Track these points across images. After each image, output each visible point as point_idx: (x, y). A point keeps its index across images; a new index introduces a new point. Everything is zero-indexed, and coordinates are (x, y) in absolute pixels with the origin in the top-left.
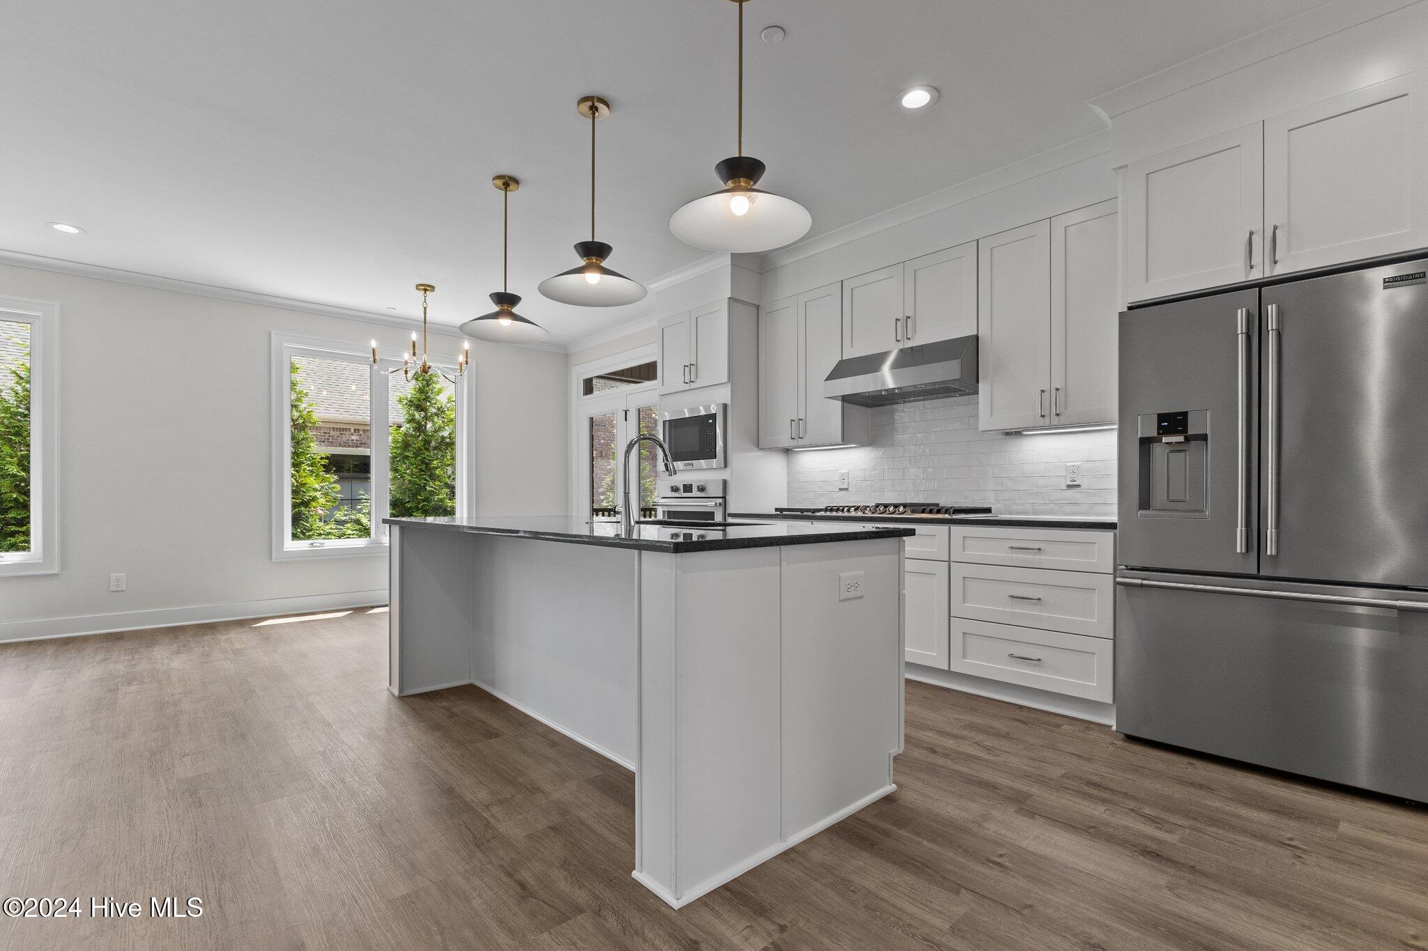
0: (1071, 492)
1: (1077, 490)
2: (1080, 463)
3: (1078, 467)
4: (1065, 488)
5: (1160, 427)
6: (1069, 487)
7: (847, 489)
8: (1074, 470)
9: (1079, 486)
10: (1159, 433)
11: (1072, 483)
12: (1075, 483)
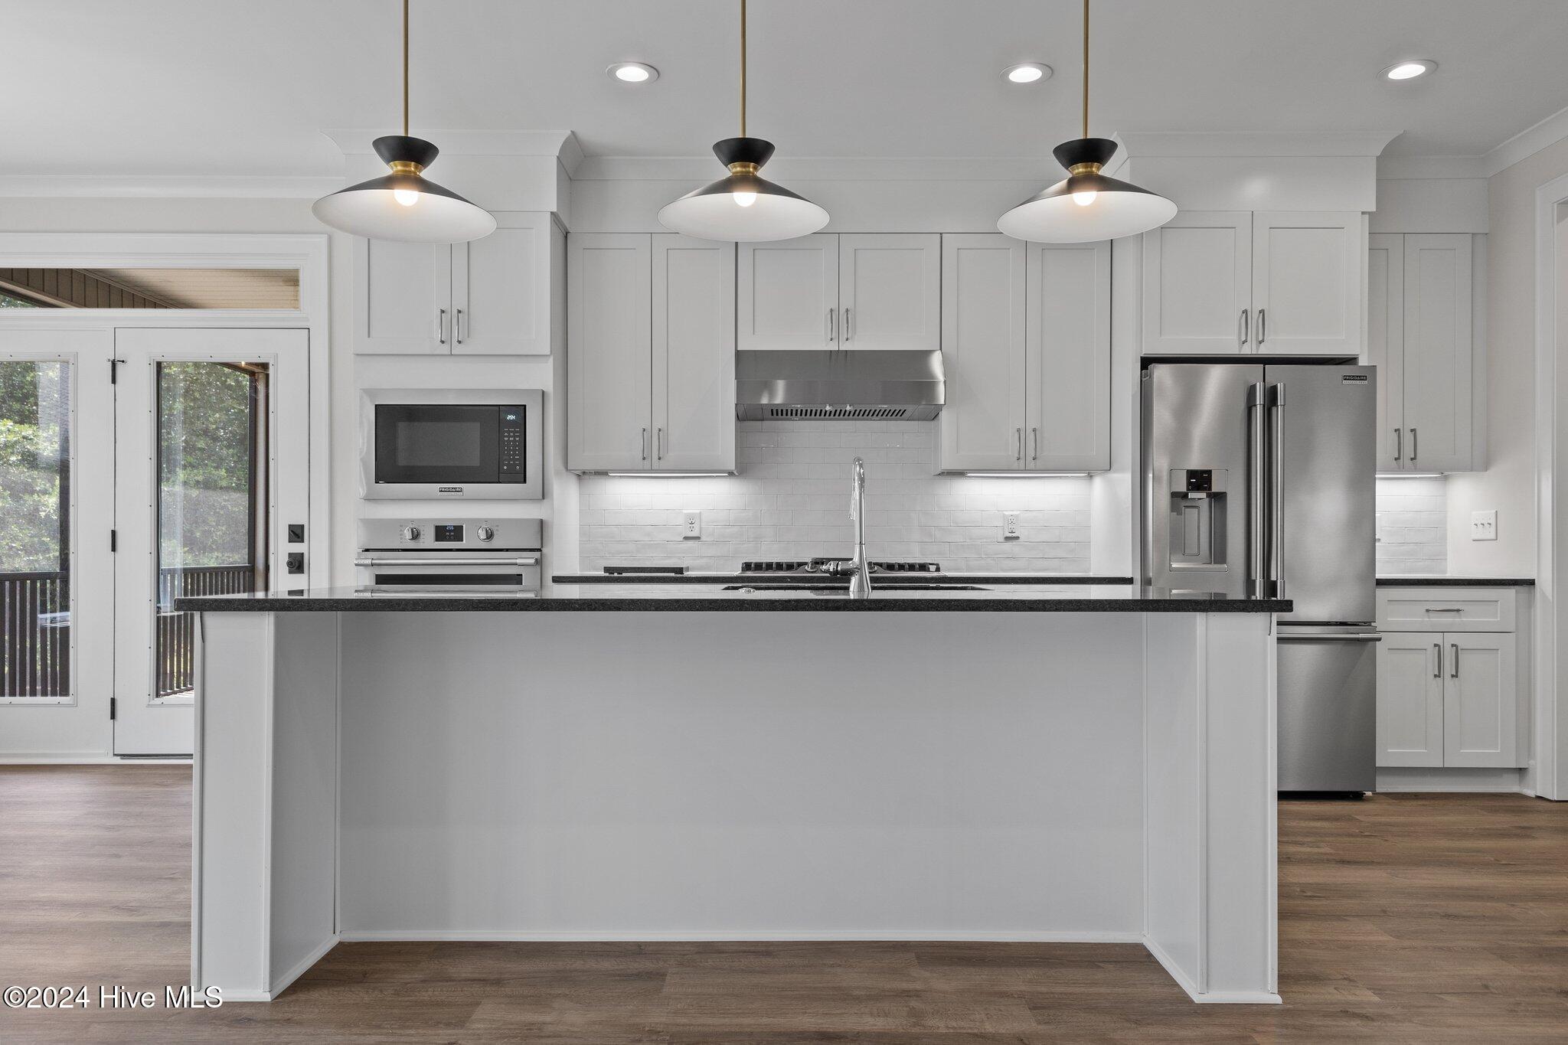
0: (1009, 545)
1: (1015, 542)
2: (1019, 512)
3: (1017, 516)
4: (1003, 540)
5: (1189, 483)
6: (1007, 539)
7: (699, 538)
8: (1012, 520)
9: (1017, 538)
10: (1188, 489)
11: (1010, 535)
12: (1014, 535)
